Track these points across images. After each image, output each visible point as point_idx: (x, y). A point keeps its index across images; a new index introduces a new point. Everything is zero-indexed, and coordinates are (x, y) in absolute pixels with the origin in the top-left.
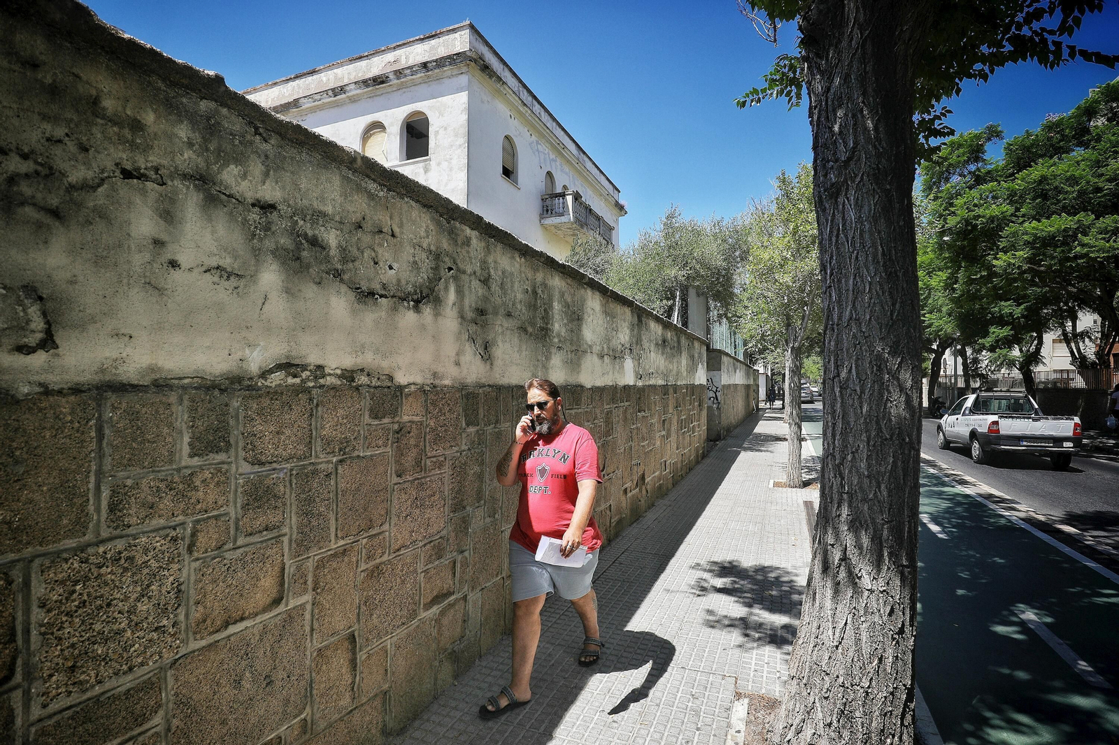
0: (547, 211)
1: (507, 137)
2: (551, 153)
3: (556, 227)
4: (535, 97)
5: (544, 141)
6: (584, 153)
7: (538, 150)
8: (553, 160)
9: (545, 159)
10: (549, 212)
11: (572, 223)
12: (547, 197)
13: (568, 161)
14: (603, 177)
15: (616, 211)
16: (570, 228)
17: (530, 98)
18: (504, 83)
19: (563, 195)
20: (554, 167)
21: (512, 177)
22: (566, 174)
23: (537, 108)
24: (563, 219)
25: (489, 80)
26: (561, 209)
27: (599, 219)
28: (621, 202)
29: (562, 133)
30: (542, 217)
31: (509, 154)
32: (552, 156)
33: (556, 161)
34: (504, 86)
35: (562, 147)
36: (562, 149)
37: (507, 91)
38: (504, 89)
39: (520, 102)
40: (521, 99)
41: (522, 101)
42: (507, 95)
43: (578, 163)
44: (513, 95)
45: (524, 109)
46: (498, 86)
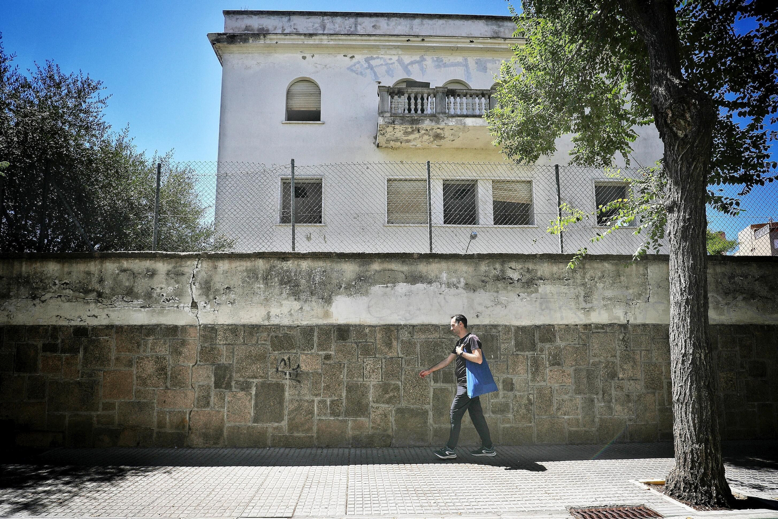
1: (303, 80)
7: (370, 67)
25: (246, 45)
34: (268, 37)
35: (418, 41)
36: (422, 42)
37: (277, 39)
38: (271, 40)
39: (303, 37)
40: (301, 34)
41: (305, 35)
42: (279, 42)
43: (472, 42)
44: (288, 37)
45: (315, 39)
46: (262, 42)
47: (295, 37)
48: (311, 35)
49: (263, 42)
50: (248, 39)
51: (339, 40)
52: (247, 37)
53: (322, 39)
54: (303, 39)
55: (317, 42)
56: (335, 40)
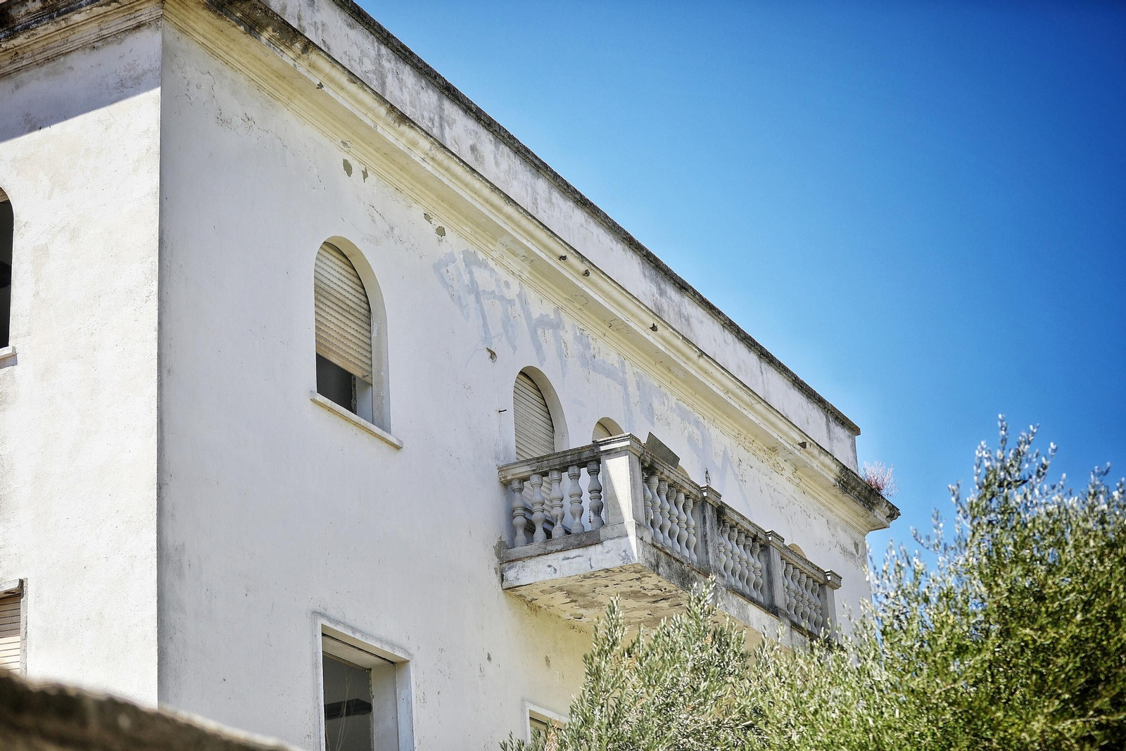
0: (530, 529)
1: (333, 247)
2: (532, 296)
3: (572, 594)
4: (449, 91)
5: (497, 250)
6: (683, 287)
7: (474, 289)
8: (543, 322)
9: (507, 323)
10: (539, 534)
11: (640, 573)
12: (524, 470)
13: (612, 324)
14: (772, 375)
15: (846, 509)
16: (635, 595)
17: (430, 97)
18: (309, 46)
19: (591, 459)
20: (550, 348)
21: (363, 401)
22: (609, 373)
23: (461, 130)
24: (599, 557)
25: (246, 40)
26: (588, 514)
27: (765, 547)
28: (868, 469)
29: (579, 216)
30: (506, 557)
31: (348, 310)
32: (541, 307)
33: (557, 326)
34: (313, 56)
35: (577, 271)
36: (581, 278)
37: (327, 75)
38: (313, 69)
39: (383, 111)
40: (386, 102)
41: (392, 108)
42: (325, 88)
43: (654, 328)
44: (353, 88)
45: (402, 134)
46: (288, 57)
47: (368, 99)
48: (403, 118)
49: (291, 63)
50: (263, 28)
51: (447, 170)
52: (264, 22)
53: (414, 144)
54: (378, 117)
55: (401, 145)
56: (440, 164)
